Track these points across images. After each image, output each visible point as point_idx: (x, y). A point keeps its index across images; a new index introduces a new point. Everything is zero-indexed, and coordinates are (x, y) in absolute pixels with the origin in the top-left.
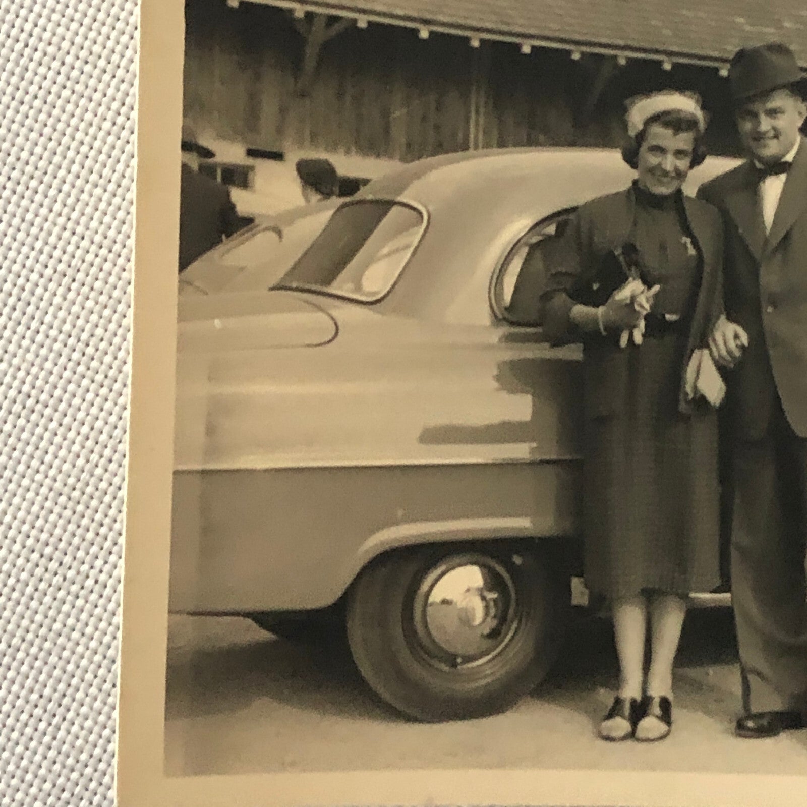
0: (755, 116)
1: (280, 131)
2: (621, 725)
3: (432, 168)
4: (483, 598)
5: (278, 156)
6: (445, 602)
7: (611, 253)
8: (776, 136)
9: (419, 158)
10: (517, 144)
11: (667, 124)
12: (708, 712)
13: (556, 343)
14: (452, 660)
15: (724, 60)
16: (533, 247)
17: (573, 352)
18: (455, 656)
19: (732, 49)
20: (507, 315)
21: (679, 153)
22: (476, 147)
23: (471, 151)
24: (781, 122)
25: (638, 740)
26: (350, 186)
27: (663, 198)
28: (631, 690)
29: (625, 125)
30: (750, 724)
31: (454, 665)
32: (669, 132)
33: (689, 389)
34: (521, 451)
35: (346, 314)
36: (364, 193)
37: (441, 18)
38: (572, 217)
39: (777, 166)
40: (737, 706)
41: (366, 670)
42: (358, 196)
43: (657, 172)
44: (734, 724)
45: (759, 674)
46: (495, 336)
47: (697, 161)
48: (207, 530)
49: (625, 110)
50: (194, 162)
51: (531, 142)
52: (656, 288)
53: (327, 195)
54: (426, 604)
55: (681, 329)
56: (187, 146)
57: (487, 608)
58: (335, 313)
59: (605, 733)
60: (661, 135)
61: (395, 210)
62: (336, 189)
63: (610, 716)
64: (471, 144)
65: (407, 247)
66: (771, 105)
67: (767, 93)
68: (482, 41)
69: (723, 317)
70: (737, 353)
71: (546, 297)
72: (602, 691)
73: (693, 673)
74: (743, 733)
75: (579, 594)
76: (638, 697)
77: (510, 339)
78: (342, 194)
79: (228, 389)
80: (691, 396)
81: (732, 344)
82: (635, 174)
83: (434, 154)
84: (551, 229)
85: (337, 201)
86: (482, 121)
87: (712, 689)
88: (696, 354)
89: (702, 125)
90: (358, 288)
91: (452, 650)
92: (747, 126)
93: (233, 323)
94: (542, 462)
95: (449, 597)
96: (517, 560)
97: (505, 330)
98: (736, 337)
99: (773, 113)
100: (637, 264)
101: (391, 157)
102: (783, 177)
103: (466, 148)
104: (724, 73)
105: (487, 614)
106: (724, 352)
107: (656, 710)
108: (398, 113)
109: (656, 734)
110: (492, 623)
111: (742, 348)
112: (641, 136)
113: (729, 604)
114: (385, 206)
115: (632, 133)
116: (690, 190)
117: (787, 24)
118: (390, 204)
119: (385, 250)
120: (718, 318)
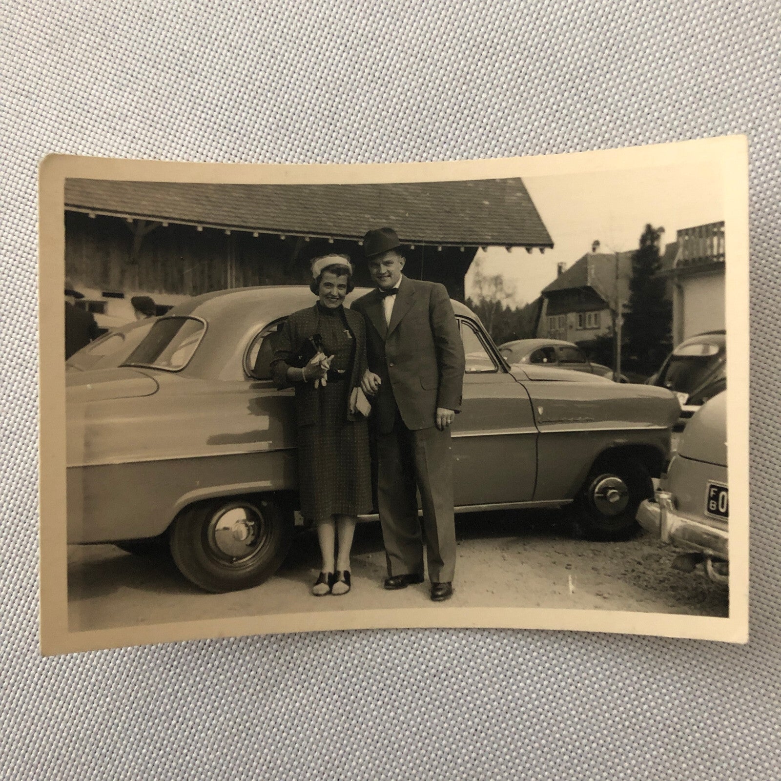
0: (378, 266)
1: (121, 283)
2: (323, 587)
3: (208, 299)
4: (246, 525)
5: (121, 296)
6: (225, 529)
7: (307, 339)
8: (390, 276)
9: (200, 294)
10: (254, 284)
11: (333, 272)
12: (370, 578)
13: (281, 388)
14: (230, 559)
15: (361, 237)
16: (265, 338)
17: (290, 392)
18: (232, 557)
19: (364, 231)
20: (253, 375)
21: (340, 286)
22: (231, 287)
23: (229, 289)
24: (392, 268)
25: (334, 595)
26: (162, 310)
27: (333, 309)
28: (329, 569)
29: (311, 273)
30: (392, 582)
31: (232, 562)
32: (334, 275)
33: (352, 408)
34: (263, 446)
35: (162, 378)
36: (170, 314)
37: (208, 220)
38: (286, 321)
39: (391, 291)
40: (384, 573)
41: (182, 568)
42: (167, 315)
43: (329, 296)
45: (395, 555)
46: (247, 385)
47: (349, 290)
48: (87, 498)
49: (311, 265)
50: (72, 301)
51: (261, 283)
52: (333, 356)
53: (149, 315)
54: (214, 531)
55: (347, 377)
56: (68, 292)
57: (249, 530)
58: (156, 377)
59: (315, 592)
60: (330, 277)
61: (188, 321)
62: (155, 312)
63: (318, 583)
64: (229, 285)
65: (197, 340)
66: (387, 259)
67: (383, 254)
68: (232, 231)
69: (368, 371)
70: (376, 388)
71: (274, 364)
72: (313, 570)
73: (361, 557)
74: (388, 587)
75: (299, 519)
76: (333, 572)
77: (255, 387)
78: (157, 315)
79: (97, 422)
80: (353, 412)
81: (373, 384)
82: (317, 298)
83: (209, 291)
84: (275, 328)
85: (155, 318)
86: (234, 273)
87: (371, 564)
88: (355, 390)
89: (351, 272)
90: (169, 364)
91: (230, 554)
92: (375, 271)
93: (98, 386)
94: (276, 451)
95: (227, 526)
96: (265, 504)
97: (252, 382)
98: (375, 380)
99: (387, 263)
100: (321, 345)
101: (185, 294)
102: (394, 296)
103: (226, 288)
104: (361, 244)
105: (249, 534)
106: (369, 388)
107: (343, 578)
108: (187, 271)
109: (343, 591)
110: (251, 538)
111: (378, 385)
112: (320, 278)
114: (182, 320)
115: (315, 277)
116: (347, 305)
117: (392, 217)
118: (184, 319)
119: (183, 344)
120: (365, 371)
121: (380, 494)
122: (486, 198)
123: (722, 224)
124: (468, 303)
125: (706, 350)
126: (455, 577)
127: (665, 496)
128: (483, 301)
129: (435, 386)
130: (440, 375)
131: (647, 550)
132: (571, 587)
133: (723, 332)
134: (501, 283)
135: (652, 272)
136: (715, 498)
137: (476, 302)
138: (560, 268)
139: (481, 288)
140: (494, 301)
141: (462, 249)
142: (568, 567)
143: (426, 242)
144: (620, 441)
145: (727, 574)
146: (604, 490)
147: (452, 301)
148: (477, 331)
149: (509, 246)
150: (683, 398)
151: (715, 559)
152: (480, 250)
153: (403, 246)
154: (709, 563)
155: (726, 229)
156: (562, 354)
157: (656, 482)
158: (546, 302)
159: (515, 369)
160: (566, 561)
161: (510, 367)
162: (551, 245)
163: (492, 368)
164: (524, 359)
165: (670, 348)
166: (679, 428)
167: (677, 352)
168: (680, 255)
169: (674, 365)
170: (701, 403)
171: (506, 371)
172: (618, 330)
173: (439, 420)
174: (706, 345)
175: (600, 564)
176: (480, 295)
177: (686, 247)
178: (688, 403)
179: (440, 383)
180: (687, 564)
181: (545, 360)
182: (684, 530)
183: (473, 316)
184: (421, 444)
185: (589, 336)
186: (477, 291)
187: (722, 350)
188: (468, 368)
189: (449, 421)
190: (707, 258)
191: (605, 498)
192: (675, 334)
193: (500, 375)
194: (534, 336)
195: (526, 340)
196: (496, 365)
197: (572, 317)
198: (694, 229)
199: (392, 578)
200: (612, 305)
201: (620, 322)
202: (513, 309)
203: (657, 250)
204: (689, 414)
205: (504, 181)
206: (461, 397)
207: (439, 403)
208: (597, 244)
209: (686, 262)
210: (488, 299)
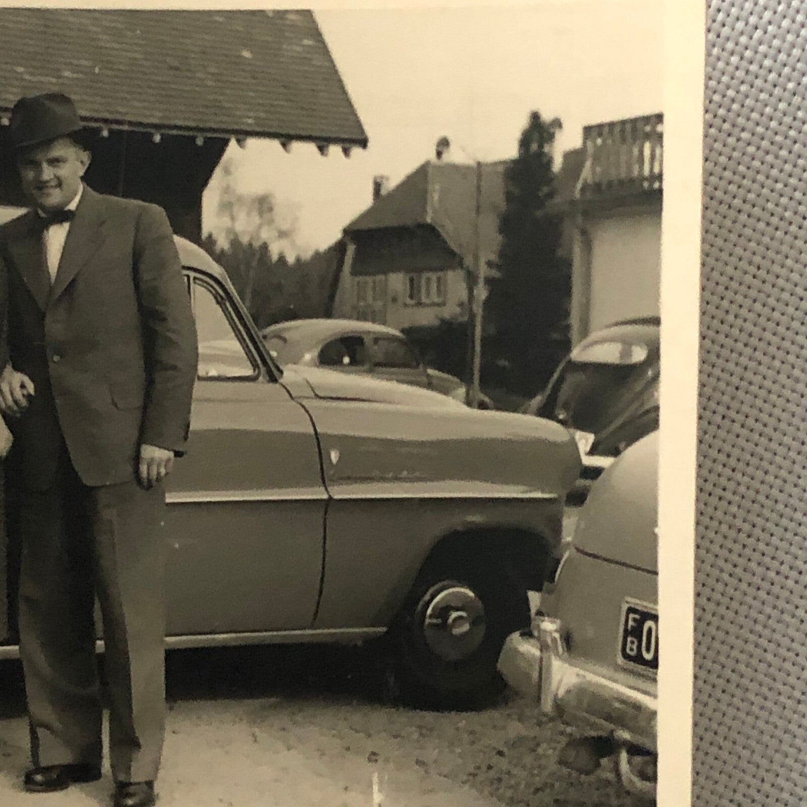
0: (37, 165)
8: (60, 185)
15: (6, 110)
19: (12, 98)
24: (64, 171)
30: (39, 778)
39: (60, 215)
40: (25, 760)
44: (23, 778)
45: (47, 727)
66: (55, 153)
67: (48, 143)
70: (24, 402)
74: (32, 787)
81: (18, 393)
92: (30, 175)
98: (23, 386)
99: (55, 162)
102: (66, 226)
106: (10, 402)
111: (28, 397)
113: (18, 656)
117: (67, 74)
121: (22, 607)
122: (246, 46)
123: (659, 118)
124: (208, 245)
125: (627, 353)
126: (161, 774)
127: (549, 626)
128: (235, 243)
129: (138, 402)
130: (150, 382)
131: (515, 729)
132: (377, 797)
133: (656, 321)
134: (271, 209)
135: (541, 204)
136: (636, 632)
137: (223, 243)
138: (378, 186)
139: (233, 218)
140: (257, 244)
141: (200, 142)
142: (373, 757)
143: (130, 123)
144: (476, 518)
145: (653, 778)
146: (444, 611)
147: (177, 239)
148: (223, 299)
149: (286, 139)
150: (585, 440)
151: (634, 750)
152: (233, 143)
153: (85, 129)
154: (624, 756)
155: (666, 128)
156: (377, 352)
157: (535, 598)
158: (351, 249)
159: (290, 374)
160: (370, 745)
161: (281, 372)
162: (363, 143)
163: (248, 372)
164: (308, 357)
165: (567, 346)
166: (577, 498)
167: (577, 354)
168: (587, 173)
169: (572, 379)
170: (615, 452)
171: (273, 379)
172: (478, 310)
173: (144, 468)
174: (627, 344)
175: (431, 754)
176: (230, 231)
177: (596, 159)
178: (593, 452)
179: (148, 396)
180: (583, 757)
181: (346, 360)
182: (581, 692)
183: (216, 270)
184: (108, 514)
185: (426, 318)
186: (226, 221)
187: (654, 355)
188: (202, 370)
189: (163, 471)
190: (632, 181)
191: (444, 626)
192: (574, 320)
193: (263, 387)
194: (328, 315)
195: (314, 321)
196: (255, 366)
197: (397, 281)
198: (612, 125)
199: (39, 770)
200: (469, 261)
201: (481, 293)
202: (291, 259)
203: (550, 161)
204: (595, 473)
205: (281, 14)
206: (188, 426)
207: (143, 437)
208: (444, 143)
209: (597, 187)
210: (245, 240)
